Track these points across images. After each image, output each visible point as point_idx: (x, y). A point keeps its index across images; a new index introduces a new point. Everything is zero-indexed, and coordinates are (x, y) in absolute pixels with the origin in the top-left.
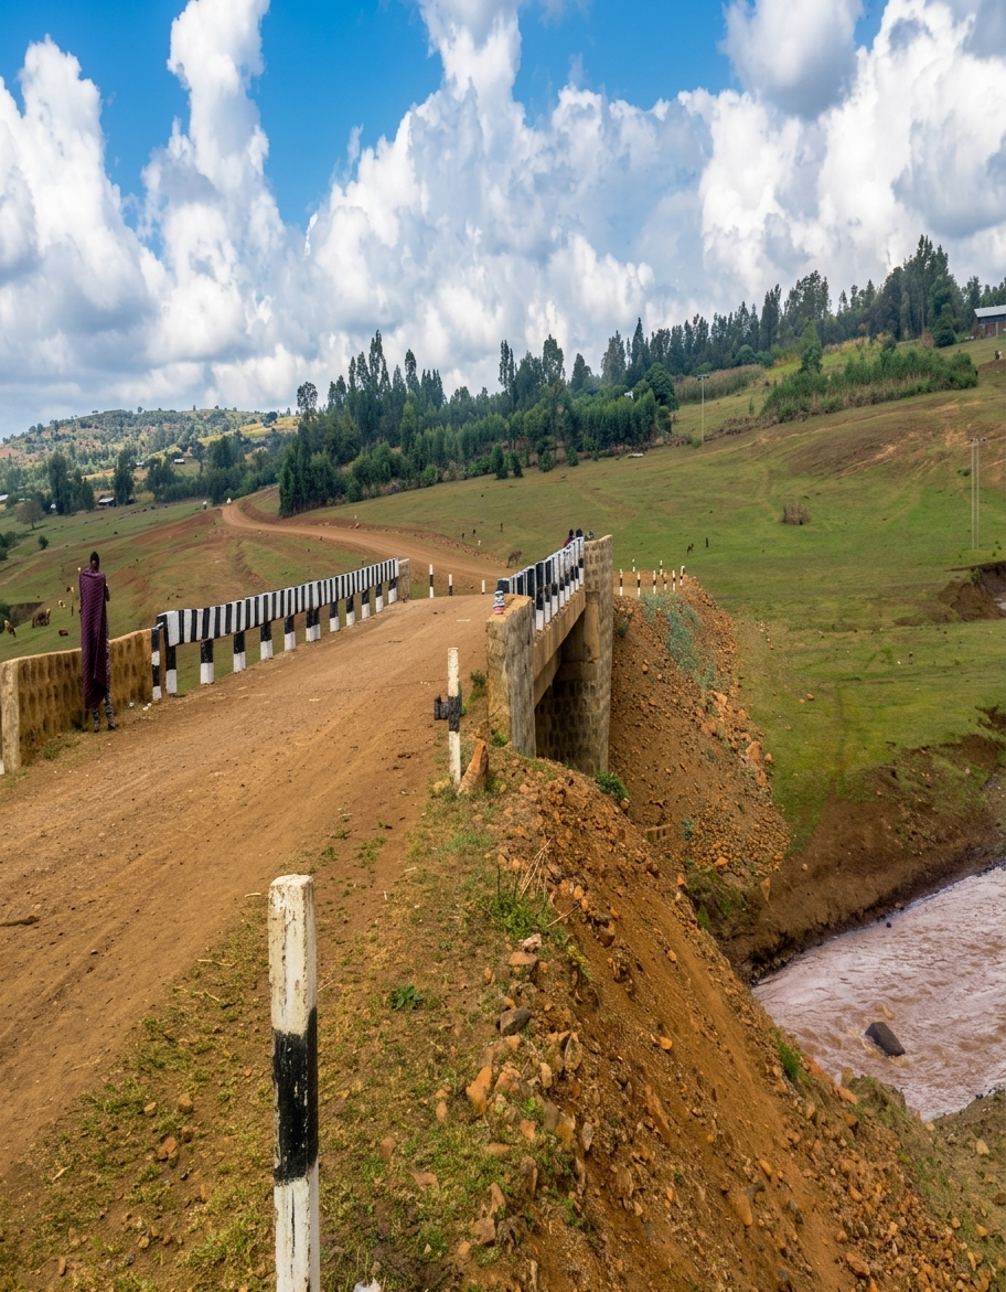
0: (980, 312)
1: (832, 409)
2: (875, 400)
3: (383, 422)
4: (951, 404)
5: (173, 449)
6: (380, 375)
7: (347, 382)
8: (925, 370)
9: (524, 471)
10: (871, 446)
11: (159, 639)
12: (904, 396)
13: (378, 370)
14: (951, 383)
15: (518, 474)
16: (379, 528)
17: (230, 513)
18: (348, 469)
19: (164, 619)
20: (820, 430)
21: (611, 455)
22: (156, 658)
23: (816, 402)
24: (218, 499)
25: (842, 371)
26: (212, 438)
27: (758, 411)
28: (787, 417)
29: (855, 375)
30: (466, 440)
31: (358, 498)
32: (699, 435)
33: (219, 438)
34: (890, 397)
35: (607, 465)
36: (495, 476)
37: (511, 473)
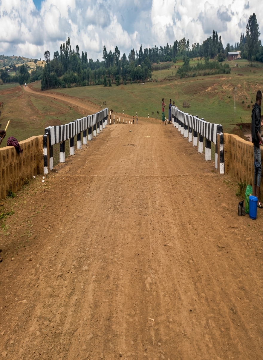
0: (230, 53)
1: (194, 76)
2: (205, 75)
3: (70, 66)
4: (224, 78)
5: (7, 67)
6: (69, 51)
7: (59, 52)
8: (218, 68)
9: (112, 85)
10: (204, 87)
11: (46, 141)
12: (212, 74)
13: (68, 49)
14: (224, 72)
15: (110, 86)
16: (71, 97)
17: (26, 88)
18: (61, 78)
19: (49, 131)
20: (191, 82)
21: (136, 83)
22: (45, 152)
23: (190, 73)
24: (22, 83)
25: (196, 65)
26: (20, 65)
27: (174, 75)
28: (182, 77)
29: (199, 67)
30: (95, 73)
31: (64, 87)
32: (159, 80)
33: (22, 65)
34: (208, 74)
35: (135, 85)
36: (104, 85)
37: (108, 85)
